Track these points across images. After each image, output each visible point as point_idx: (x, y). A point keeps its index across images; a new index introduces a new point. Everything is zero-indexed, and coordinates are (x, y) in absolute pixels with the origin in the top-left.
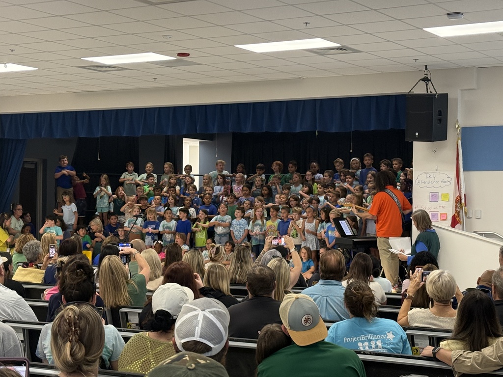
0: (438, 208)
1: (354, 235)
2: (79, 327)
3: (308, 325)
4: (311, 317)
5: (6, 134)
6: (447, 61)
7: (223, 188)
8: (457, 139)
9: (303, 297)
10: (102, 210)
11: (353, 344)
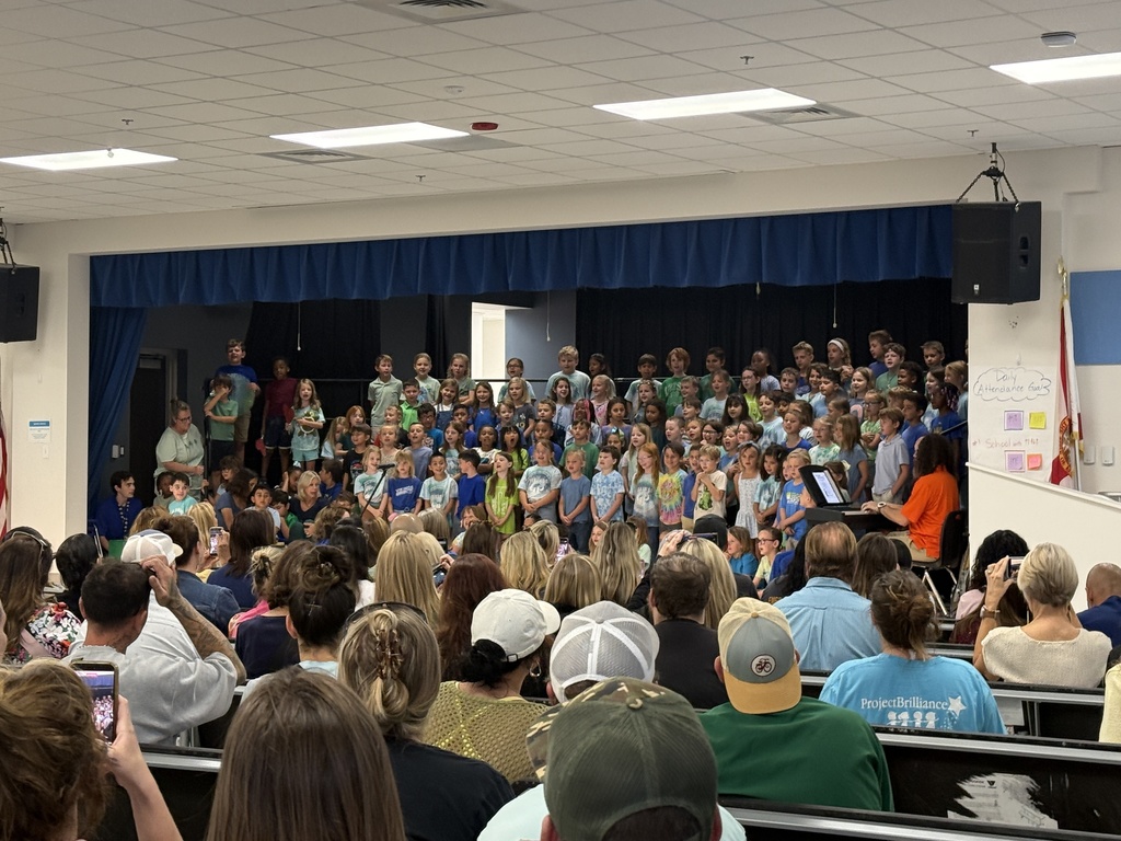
0: (1023, 443)
1: (845, 503)
2: (401, 652)
3: (763, 673)
4: (772, 661)
5: (103, 296)
6: (1039, 133)
8: (1060, 296)
9: (769, 614)
10: (304, 457)
11: (877, 715)
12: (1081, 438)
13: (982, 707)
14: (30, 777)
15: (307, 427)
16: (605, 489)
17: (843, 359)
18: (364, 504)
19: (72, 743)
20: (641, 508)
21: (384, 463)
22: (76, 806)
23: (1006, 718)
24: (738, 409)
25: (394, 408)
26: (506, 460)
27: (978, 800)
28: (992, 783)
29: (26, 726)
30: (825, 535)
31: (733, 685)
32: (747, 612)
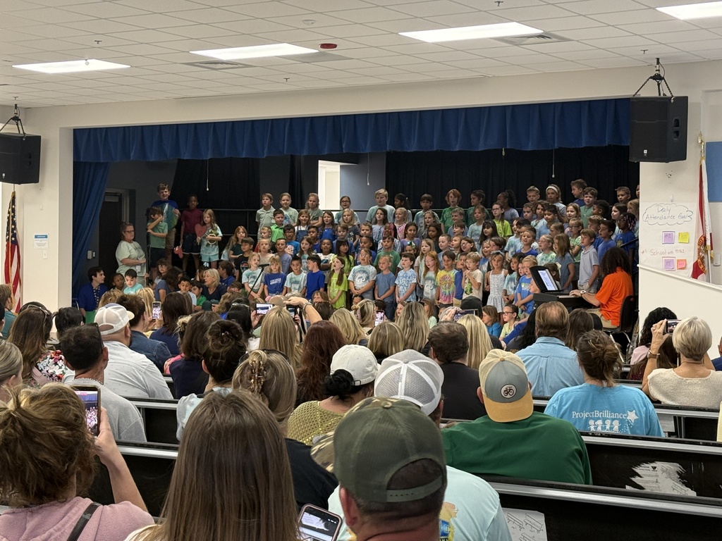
0: (674, 252)
1: (559, 291)
3: (508, 396)
4: (514, 388)
5: (82, 155)
6: (688, 52)
7: (383, 229)
8: (699, 158)
9: (511, 359)
10: (210, 259)
11: (583, 422)
12: (712, 249)
13: (649, 417)
14: (47, 457)
15: (211, 241)
16: (405, 281)
17: (557, 198)
18: (249, 290)
19: (73, 436)
20: (428, 293)
21: (262, 263)
22: (75, 476)
23: (663, 427)
24: (490, 230)
25: (266, 228)
26: (340, 263)
27: (645, 478)
28: (654, 468)
29: (43, 425)
30: (548, 310)
31: (489, 404)
32: (497, 357)
